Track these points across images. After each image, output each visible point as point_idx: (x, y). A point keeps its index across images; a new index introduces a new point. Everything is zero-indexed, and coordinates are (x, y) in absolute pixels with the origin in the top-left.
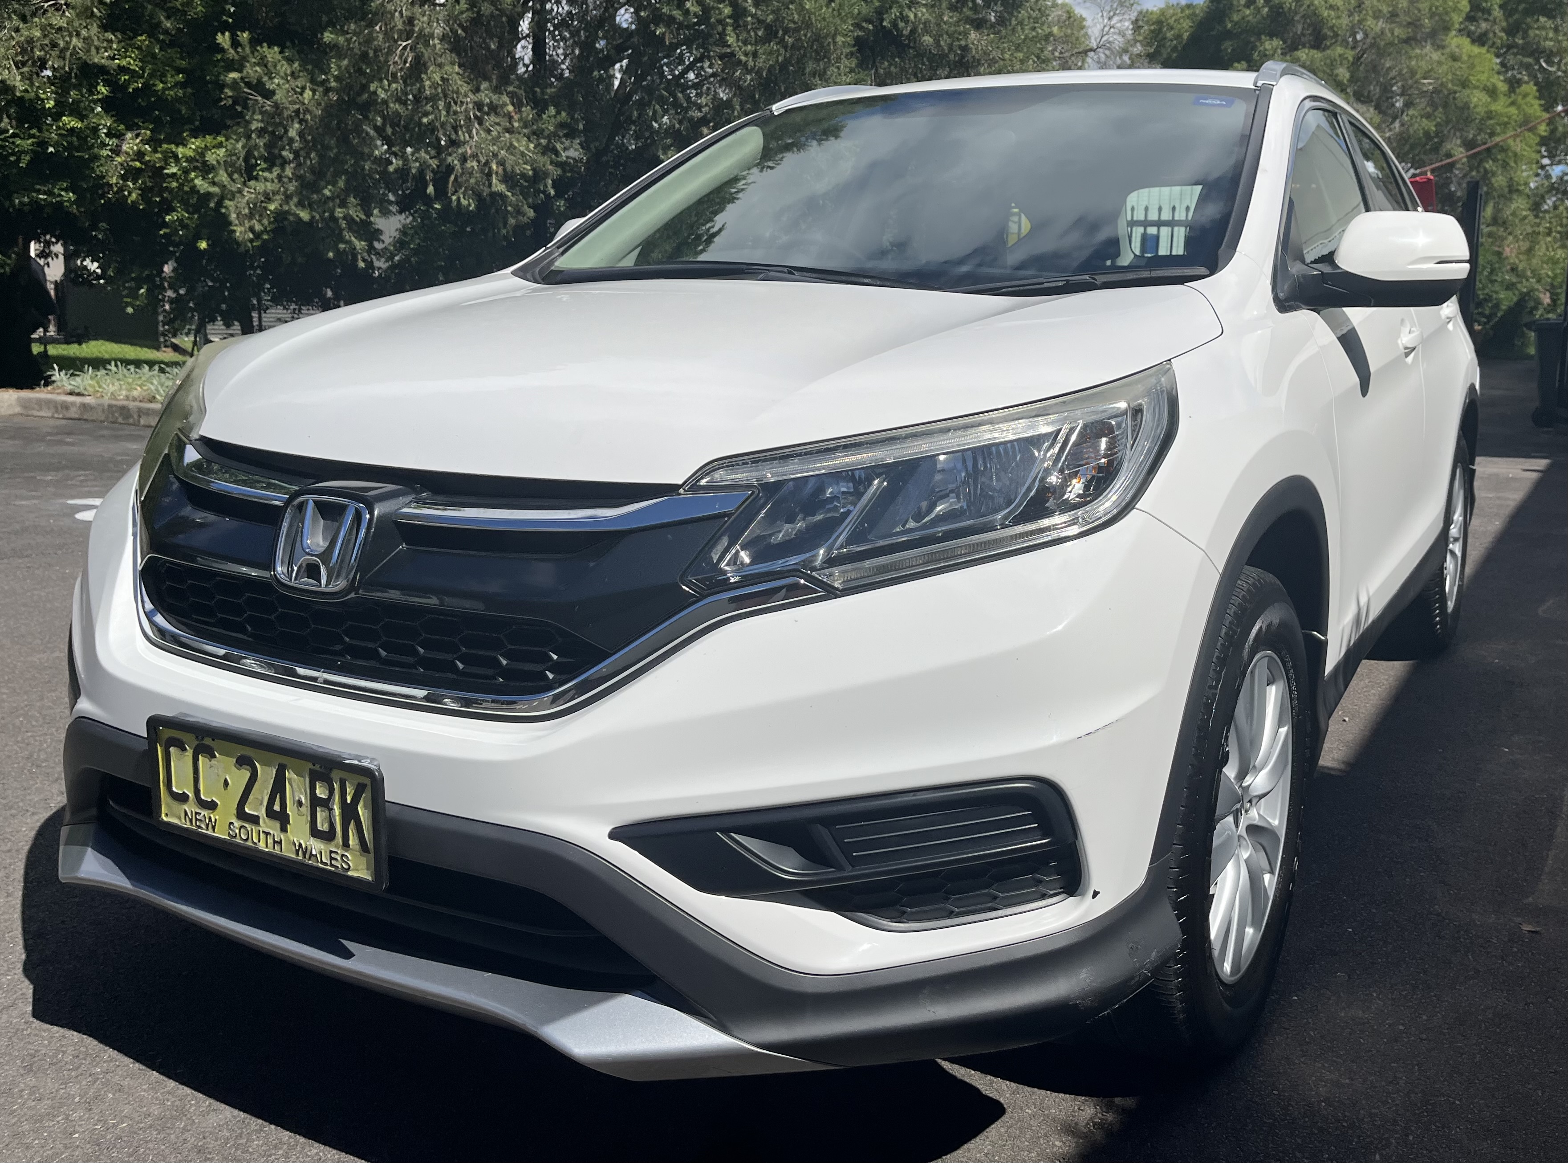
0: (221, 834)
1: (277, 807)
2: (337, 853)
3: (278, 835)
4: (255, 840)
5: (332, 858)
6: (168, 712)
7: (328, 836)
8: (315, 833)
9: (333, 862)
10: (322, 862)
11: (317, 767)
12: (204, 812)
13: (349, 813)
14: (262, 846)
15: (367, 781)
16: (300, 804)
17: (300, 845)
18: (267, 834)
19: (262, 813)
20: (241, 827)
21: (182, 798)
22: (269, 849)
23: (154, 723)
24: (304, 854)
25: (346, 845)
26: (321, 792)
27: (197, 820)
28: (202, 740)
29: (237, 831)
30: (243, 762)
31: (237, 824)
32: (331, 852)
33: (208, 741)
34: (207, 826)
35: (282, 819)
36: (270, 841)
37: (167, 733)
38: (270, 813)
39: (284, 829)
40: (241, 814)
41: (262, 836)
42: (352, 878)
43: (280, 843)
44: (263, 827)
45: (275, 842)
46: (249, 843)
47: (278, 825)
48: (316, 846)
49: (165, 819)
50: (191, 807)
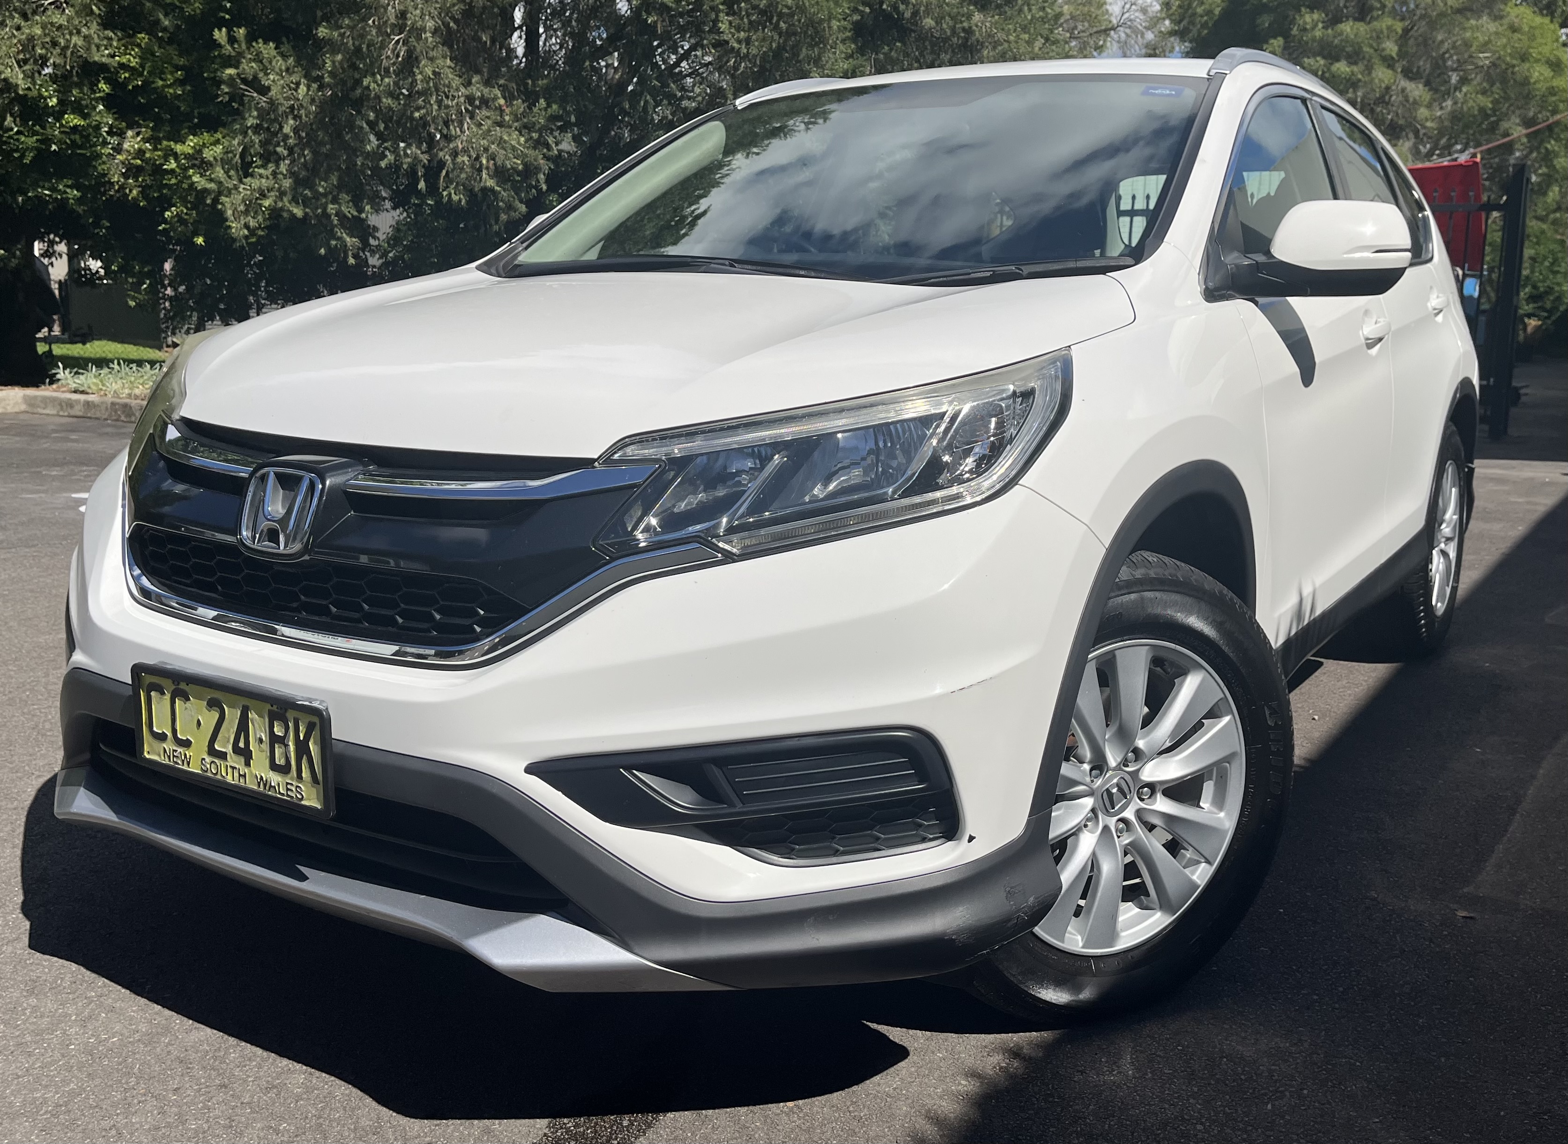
0: (195, 769)
1: (242, 745)
2: (292, 784)
3: (243, 769)
4: (224, 774)
5: (288, 789)
6: (150, 661)
7: (284, 770)
8: (274, 767)
9: (289, 793)
10: (280, 793)
11: (275, 708)
12: (180, 750)
13: (302, 749)
14: (229, 779)
15: (316, 720)
16: (261, 741)
17: (262, 778)
18: (233, 768)
19: (229, 749)
20: (213, 762)
21: (162, 737)
22: (236, 782)
23: (138, 670)
24: (265, 785)
25: (300, 777)
26: (278, 731)
27: (174, 756)
28: (178, 684)
29: (208, 766)
30: (213, 704)
31: (208, 759)
32: (287, 783)
33: (183, 686)
34: (183, 761)
35: (246, 754)
36: (236, 774)
37: (148, 679)
38: (236, 750)
39: (248, 764)
40: (212, 752)
41: (230, 770)
42: (306, 806)
43: (245, 776)
44: (230, 763)
45: (240, 775)
46: (219, 777)
47: (243, 760)
48: (275, 778)
49: (147, 756)
50: (169, 746)
